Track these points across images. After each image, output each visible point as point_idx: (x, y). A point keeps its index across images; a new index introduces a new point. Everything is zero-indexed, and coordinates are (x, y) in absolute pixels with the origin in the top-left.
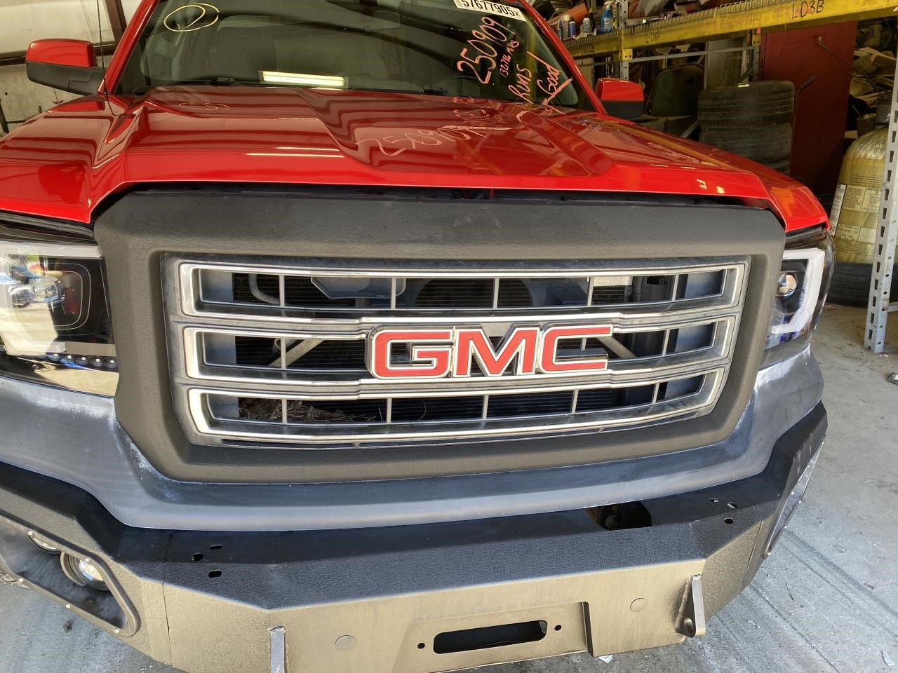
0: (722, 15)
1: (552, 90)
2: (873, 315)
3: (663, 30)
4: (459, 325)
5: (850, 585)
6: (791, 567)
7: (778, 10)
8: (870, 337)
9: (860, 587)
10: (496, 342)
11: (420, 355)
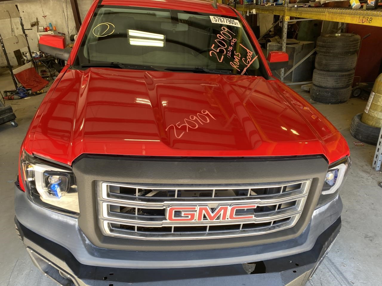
0: (329, 13)
1: (249, 63)
2: (377, 155)
3: (303, 12)
4: (200, 205)
5: (345, 281)
7: (353, 17)
8: (375, 164)
9: (348, 283)
10: (213, 210)
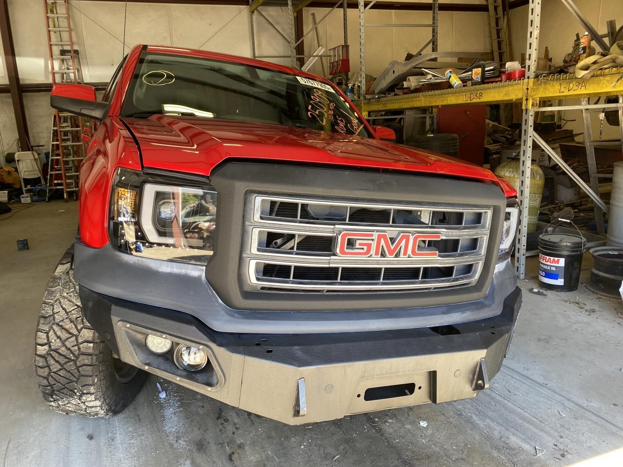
0: (425, 96)
1: (356, 131)
2: (518, 258)
3: (388, 102)
4: (377, 231)
5: (536, 384)
6: (505, 378)
7: (457, 96)
8: (518, 270)
9: (540, 385)
10: (392, 240)
11: (360, 244)
